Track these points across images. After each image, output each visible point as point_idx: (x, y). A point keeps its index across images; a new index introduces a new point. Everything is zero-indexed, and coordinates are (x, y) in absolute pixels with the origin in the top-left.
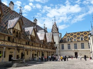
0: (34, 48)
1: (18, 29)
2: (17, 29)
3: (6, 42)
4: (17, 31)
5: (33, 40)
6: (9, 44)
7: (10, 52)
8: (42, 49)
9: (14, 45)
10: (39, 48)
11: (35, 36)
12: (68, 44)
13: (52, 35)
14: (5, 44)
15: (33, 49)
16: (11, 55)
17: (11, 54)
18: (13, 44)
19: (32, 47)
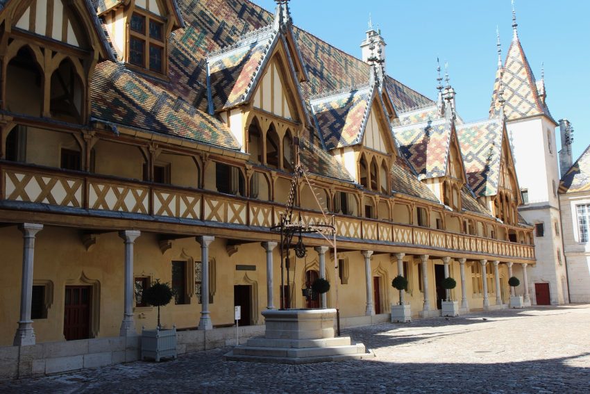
0: (385, 234)
1: (278, 112)
2: (267, 108)
3: (215, 203)
4: (272, 127)
5: (374, 177)
6: (231, 215)
7: (239, 268)
8: (438, 240)
9: (261, 217)
10: (421, 237)
11: (384, 150)
13: (498, 140)
14: (206, 217)
15: (377, 242)
16: (243, 283)
17: (246, 278)
18: (256, 214)
19: (370, 231)
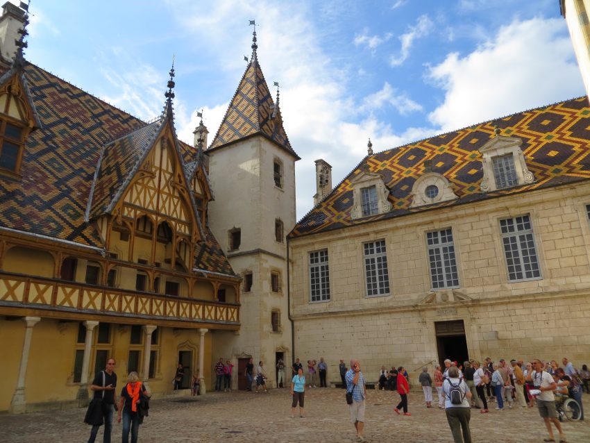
12: (368, 246)
